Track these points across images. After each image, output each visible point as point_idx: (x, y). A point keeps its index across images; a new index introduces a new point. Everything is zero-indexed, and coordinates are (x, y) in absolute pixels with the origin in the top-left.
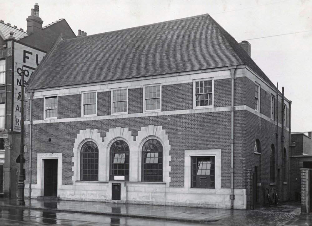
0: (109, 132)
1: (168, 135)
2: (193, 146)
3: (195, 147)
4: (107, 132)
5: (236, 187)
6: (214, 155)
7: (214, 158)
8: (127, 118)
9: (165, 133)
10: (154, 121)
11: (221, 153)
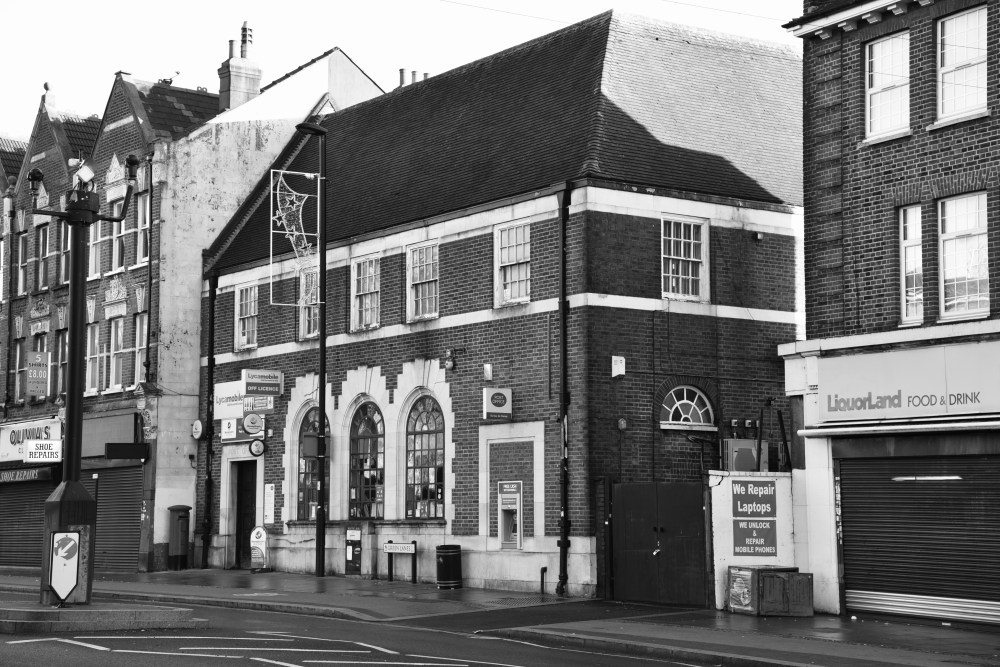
0: (346, 380)
1: (450, 385)
4: (344, 380)
5: (574, 530)
6: (531, 440)
7: (532, 447)
8: (378, 340)
9: (444, 379)
10: (423, 345)
11: (546, 431)
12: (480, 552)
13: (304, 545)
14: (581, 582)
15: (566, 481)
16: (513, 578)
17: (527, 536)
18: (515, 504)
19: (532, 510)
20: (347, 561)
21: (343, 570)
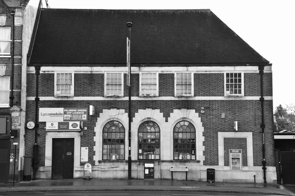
0: (138, 112)
1: (201, 118)
2: (226, 129)
3: (228, 129)
4: (136, 112)
5: (267, 164)
6: (246, 137)
7: (246, 139)
8: (158, 100)
9: (198, 116)
10: (186, 104)
11: (253, 135)
12: (220, 171)
13: (112, 169)
14: (273, 180)
15: (264, 150)
16: (237, 178)
17: (244, 166)
18: (239, 156)
19: (247, 158)
20: (145, 175)
21: (143, 177)
